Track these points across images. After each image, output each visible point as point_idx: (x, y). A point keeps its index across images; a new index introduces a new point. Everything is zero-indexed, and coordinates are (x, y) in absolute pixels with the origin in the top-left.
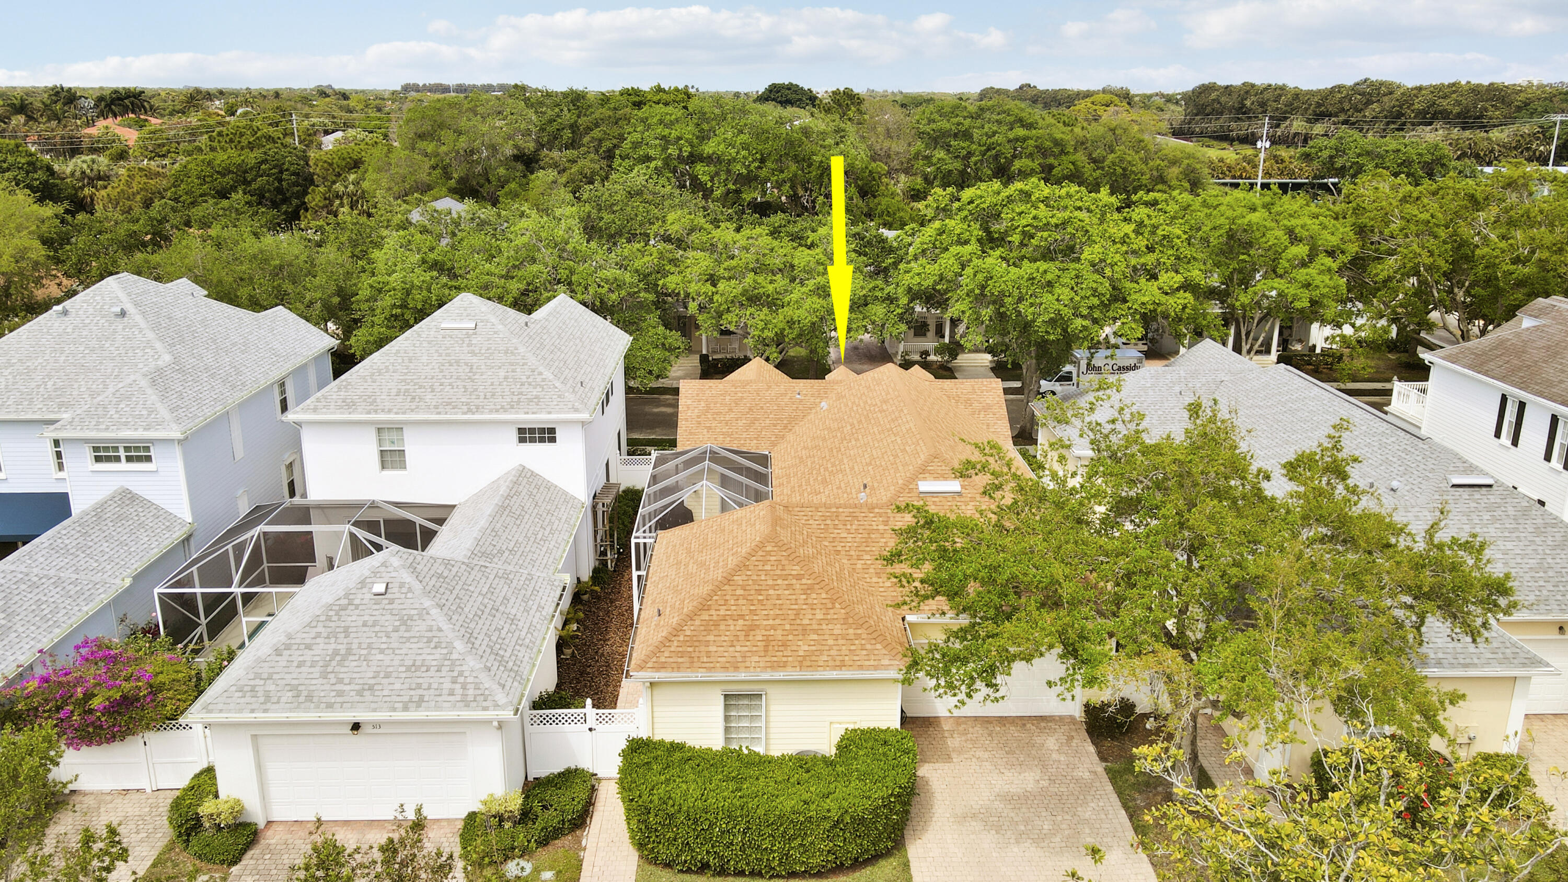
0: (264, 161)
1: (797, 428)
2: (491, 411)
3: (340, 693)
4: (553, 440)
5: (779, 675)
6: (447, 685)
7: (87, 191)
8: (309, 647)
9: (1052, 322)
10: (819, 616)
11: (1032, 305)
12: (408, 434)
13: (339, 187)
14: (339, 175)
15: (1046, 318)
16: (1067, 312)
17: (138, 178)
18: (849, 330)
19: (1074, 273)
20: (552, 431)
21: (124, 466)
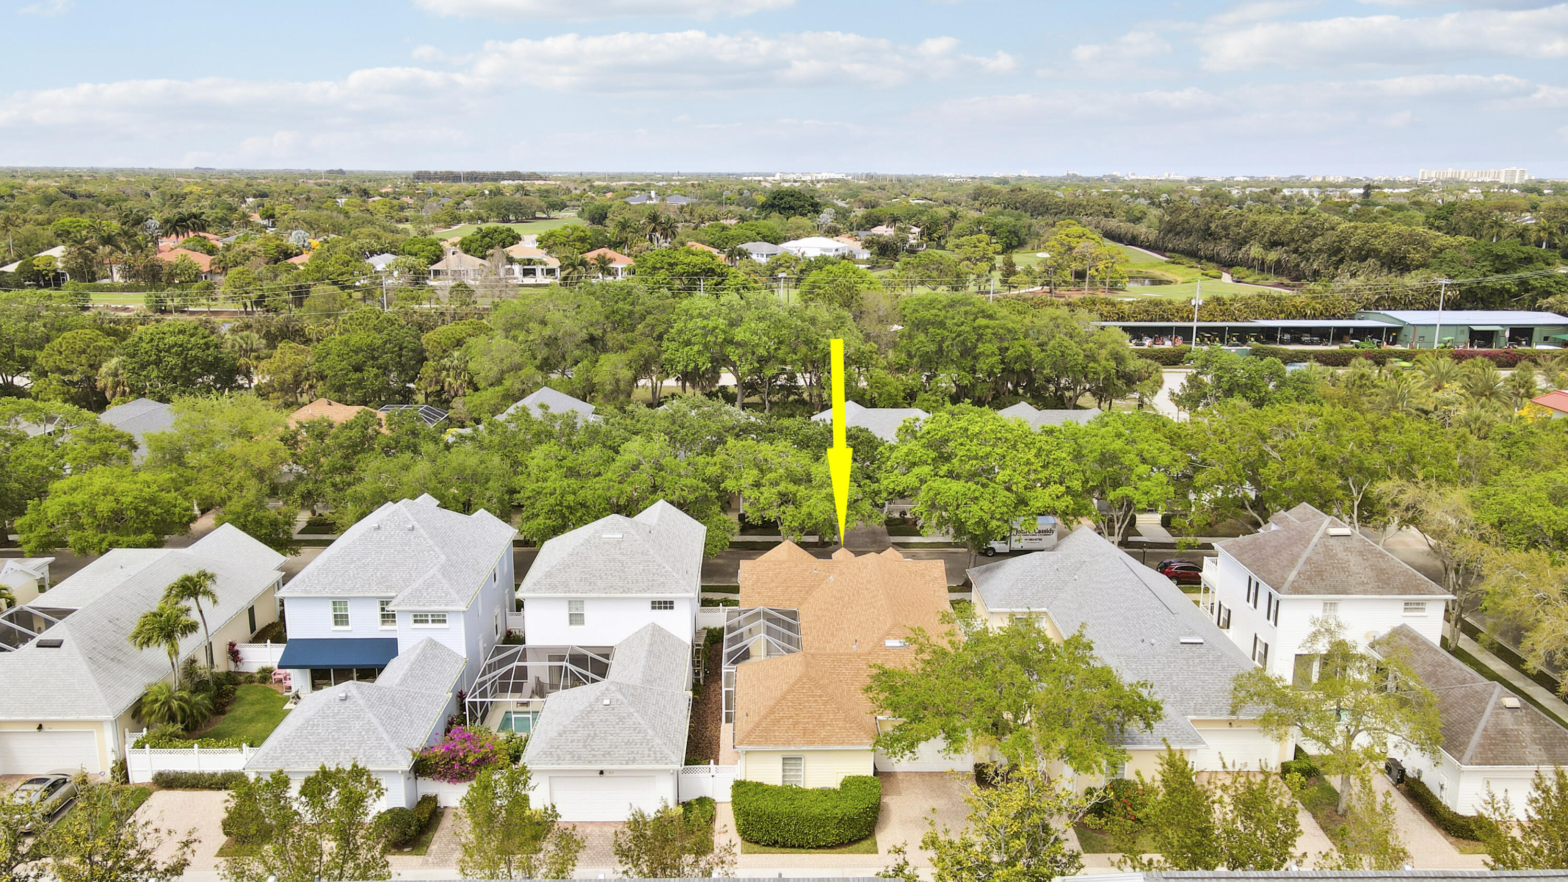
0: (389, 341)
1: (814, 593)
2: (637, 592)
3: (594, 756)
4: (672, 608)
5: (812, 748)
6: (646, 752)
7: (242, 361)
8: (575, 732)
9: (977, 523)
10: (832, 717)
11: (964, 512)
12: (587, 606)
13: (446, 362)
14: (444, 351)
15: (973, 521)
16: (986, 517)
17: (288, 355)
18: (847, 522)
19: (992, 490)
20: (672, 603)
21: (430, 625)
